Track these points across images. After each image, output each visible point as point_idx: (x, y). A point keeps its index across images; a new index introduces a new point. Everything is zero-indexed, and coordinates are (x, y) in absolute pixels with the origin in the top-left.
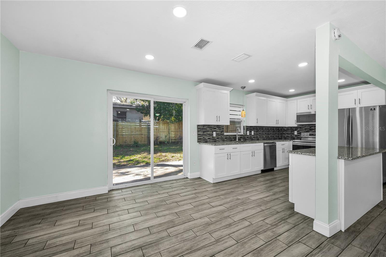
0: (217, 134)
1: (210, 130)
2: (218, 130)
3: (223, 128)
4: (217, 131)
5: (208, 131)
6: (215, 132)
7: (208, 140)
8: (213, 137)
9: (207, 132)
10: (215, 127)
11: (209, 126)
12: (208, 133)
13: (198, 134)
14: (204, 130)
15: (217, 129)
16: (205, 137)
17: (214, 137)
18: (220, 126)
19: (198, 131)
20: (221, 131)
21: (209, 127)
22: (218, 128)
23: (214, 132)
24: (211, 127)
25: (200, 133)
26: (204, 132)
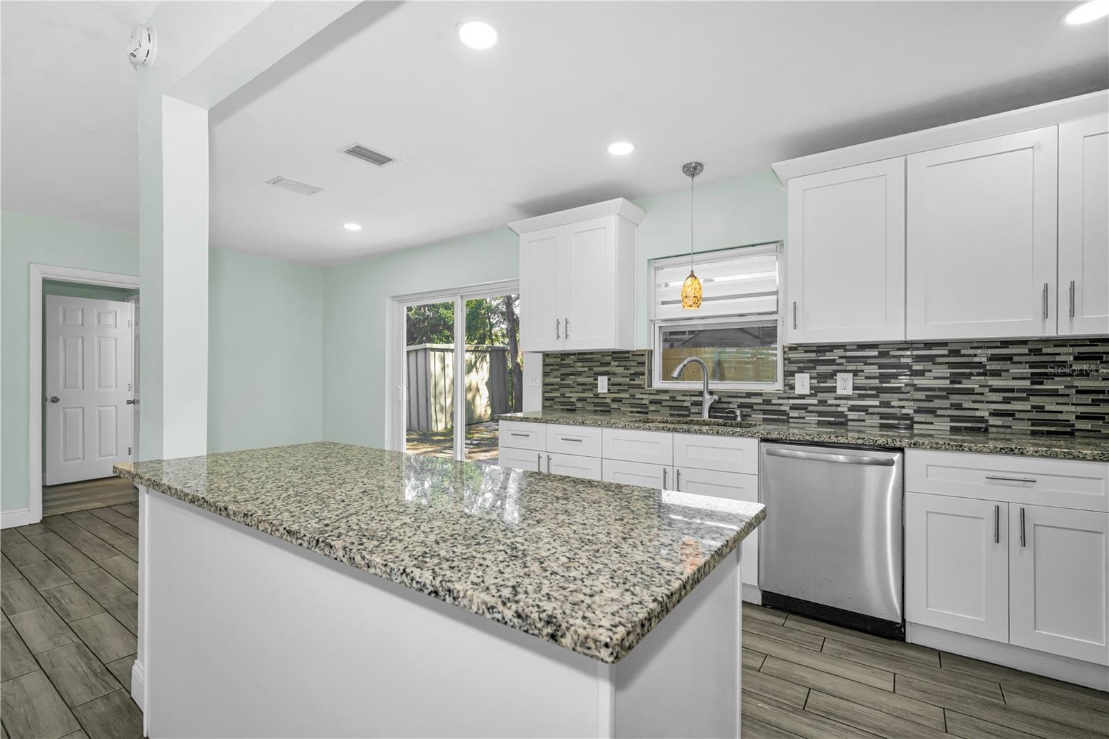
0: (613, 385)
1: (586, 369)
2: (620, 370)
3: (640, 359)
4: (615, 374)
5: (580, 374)
6: (605, 378)
7: (579, 405)
8: (597, 396)
9: (574, 377)
10: (608, 359)
11: (583, 356)
12: (580, 380)
13: (545, 385)
14: (564, 371)
15: (614, 367)
16: (567, 395)
17: (600, 396)
18: (627, 355)
19: (545, 374)
20: (631, 374)
21: (579, 360)
22: (616, 363)
23: (599, 377)
24: (591, 360)
25: (550, 380)
26: (564, 376)
